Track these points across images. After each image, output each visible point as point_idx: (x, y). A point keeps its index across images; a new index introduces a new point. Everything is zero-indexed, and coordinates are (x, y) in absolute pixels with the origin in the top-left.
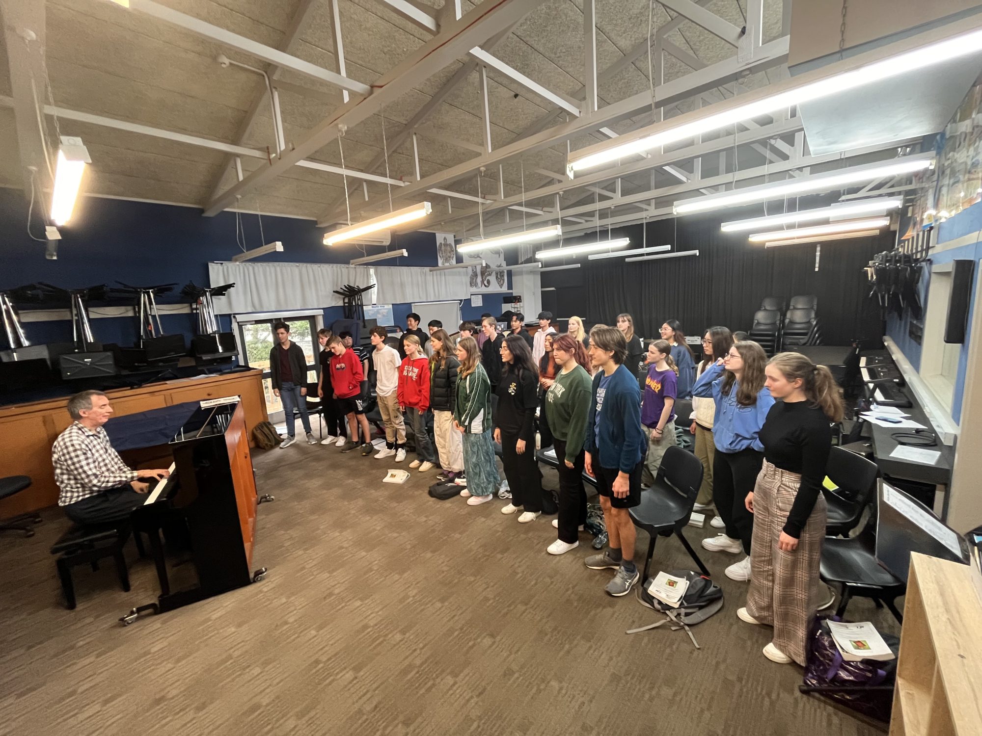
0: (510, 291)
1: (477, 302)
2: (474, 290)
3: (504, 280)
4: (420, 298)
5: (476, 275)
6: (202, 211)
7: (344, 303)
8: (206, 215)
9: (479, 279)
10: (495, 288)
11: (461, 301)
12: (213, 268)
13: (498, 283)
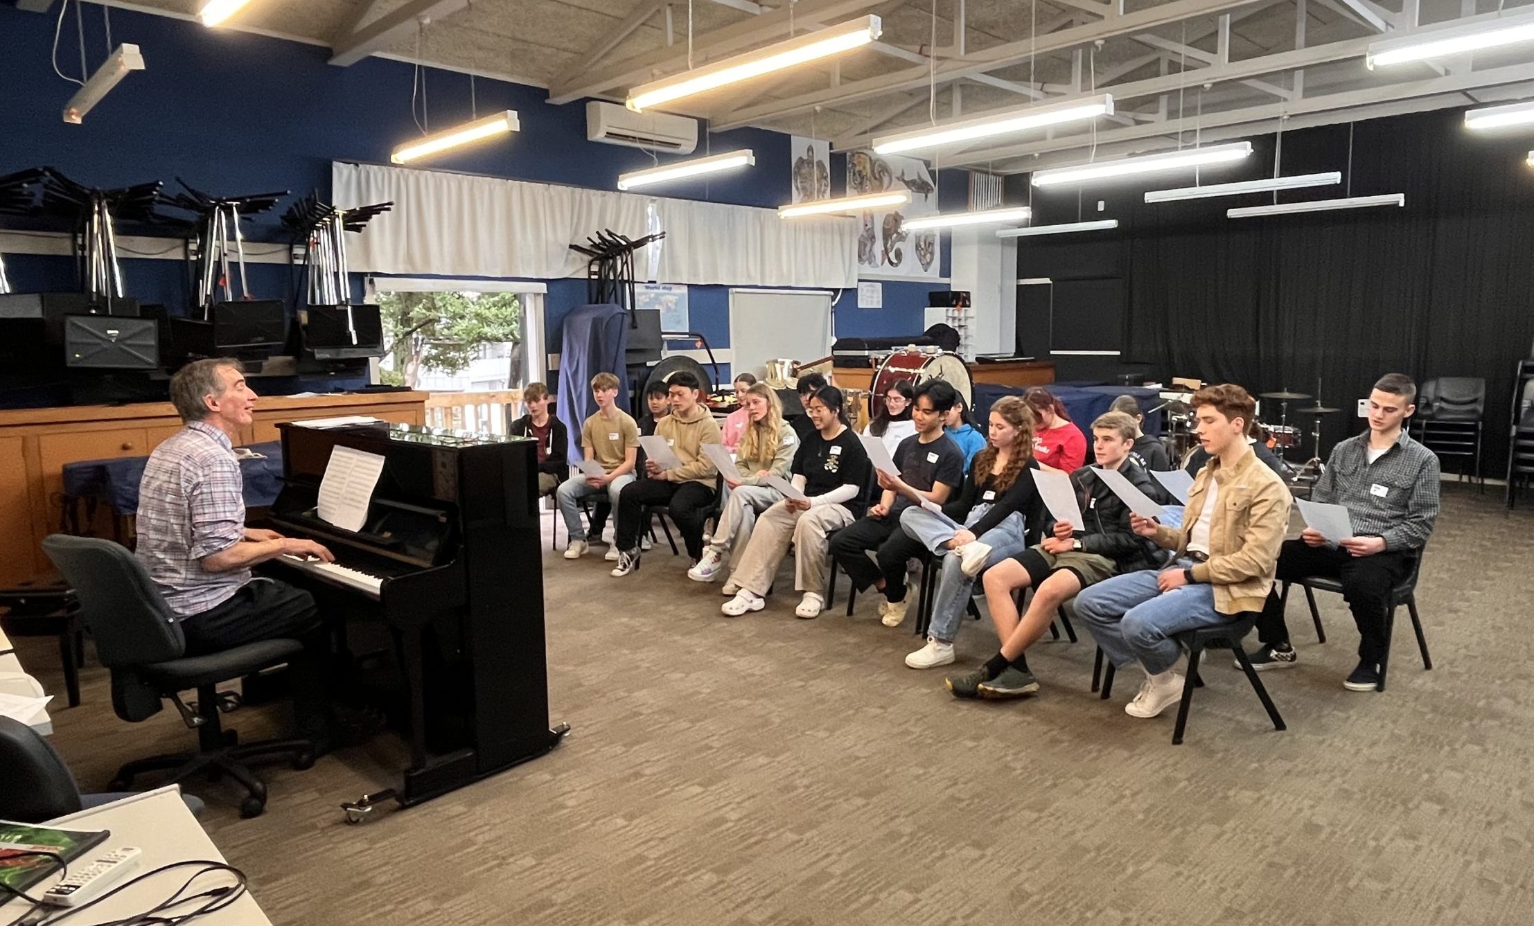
0: (945, 280)
1: (870, 299)
2: (868, 270)
3: (932, 254)
4: (749, 276)
5: (873, 238)
6: (328, 53)
7: (590, 273)
8: (334, 62)
9: (879, 247)
10: (911, 270)
11: (836, 291)
12: (340, 173)
13: (920, 260)
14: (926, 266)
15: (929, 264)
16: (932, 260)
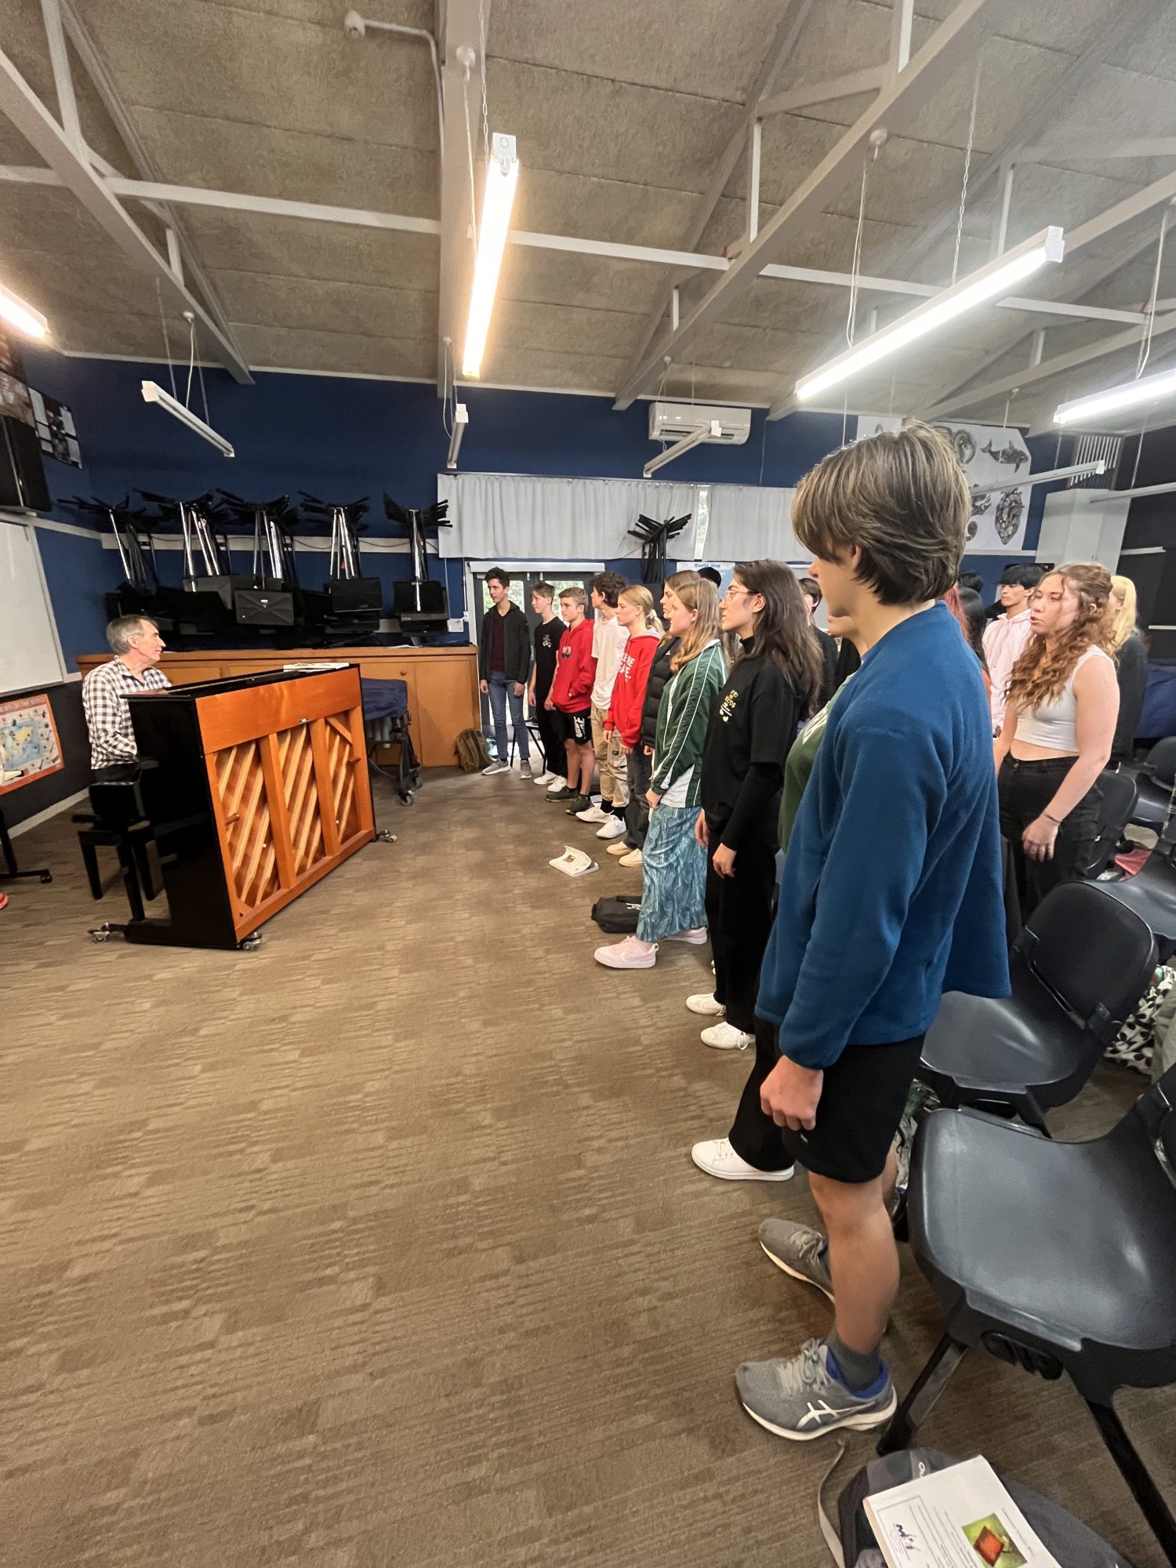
0: (1030, 553)
6: (435, 389)
7: (644, 554)
8: (439, 395)
10: (986, 544)
12: (443, 483)
13: (999, 533)
14: (1005, 540)
15: (1009, 537)
16: (1014, 532)
